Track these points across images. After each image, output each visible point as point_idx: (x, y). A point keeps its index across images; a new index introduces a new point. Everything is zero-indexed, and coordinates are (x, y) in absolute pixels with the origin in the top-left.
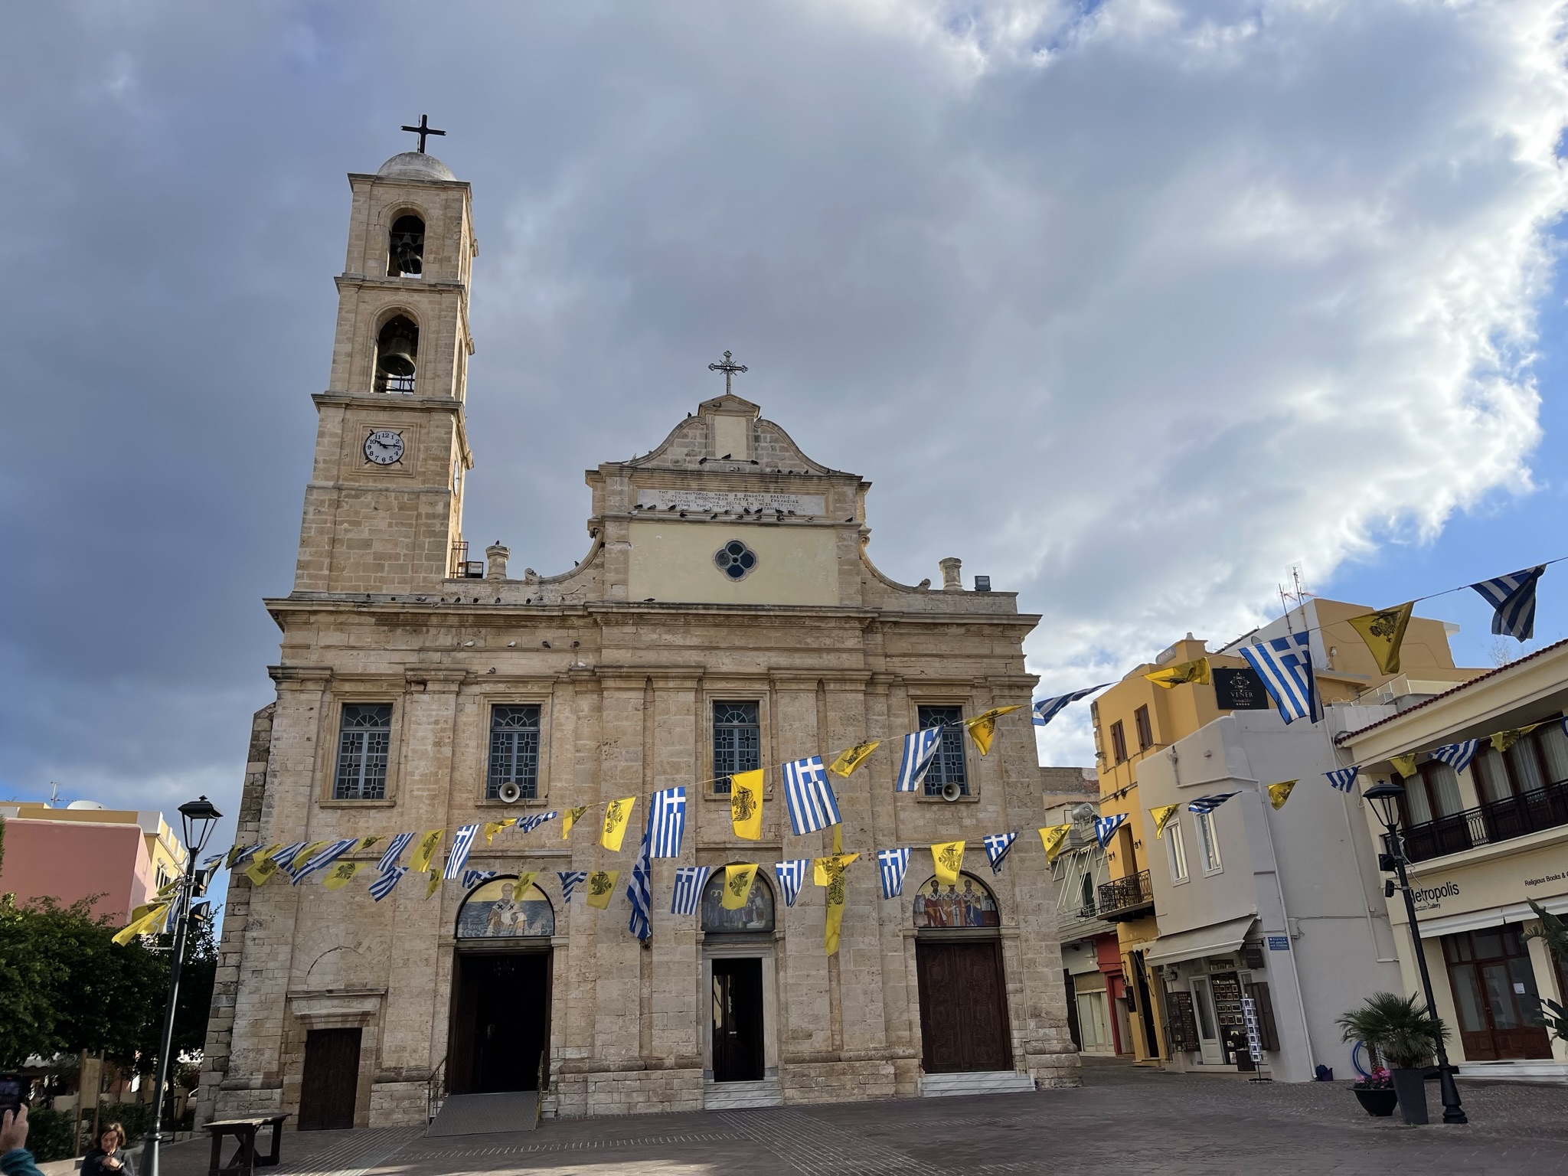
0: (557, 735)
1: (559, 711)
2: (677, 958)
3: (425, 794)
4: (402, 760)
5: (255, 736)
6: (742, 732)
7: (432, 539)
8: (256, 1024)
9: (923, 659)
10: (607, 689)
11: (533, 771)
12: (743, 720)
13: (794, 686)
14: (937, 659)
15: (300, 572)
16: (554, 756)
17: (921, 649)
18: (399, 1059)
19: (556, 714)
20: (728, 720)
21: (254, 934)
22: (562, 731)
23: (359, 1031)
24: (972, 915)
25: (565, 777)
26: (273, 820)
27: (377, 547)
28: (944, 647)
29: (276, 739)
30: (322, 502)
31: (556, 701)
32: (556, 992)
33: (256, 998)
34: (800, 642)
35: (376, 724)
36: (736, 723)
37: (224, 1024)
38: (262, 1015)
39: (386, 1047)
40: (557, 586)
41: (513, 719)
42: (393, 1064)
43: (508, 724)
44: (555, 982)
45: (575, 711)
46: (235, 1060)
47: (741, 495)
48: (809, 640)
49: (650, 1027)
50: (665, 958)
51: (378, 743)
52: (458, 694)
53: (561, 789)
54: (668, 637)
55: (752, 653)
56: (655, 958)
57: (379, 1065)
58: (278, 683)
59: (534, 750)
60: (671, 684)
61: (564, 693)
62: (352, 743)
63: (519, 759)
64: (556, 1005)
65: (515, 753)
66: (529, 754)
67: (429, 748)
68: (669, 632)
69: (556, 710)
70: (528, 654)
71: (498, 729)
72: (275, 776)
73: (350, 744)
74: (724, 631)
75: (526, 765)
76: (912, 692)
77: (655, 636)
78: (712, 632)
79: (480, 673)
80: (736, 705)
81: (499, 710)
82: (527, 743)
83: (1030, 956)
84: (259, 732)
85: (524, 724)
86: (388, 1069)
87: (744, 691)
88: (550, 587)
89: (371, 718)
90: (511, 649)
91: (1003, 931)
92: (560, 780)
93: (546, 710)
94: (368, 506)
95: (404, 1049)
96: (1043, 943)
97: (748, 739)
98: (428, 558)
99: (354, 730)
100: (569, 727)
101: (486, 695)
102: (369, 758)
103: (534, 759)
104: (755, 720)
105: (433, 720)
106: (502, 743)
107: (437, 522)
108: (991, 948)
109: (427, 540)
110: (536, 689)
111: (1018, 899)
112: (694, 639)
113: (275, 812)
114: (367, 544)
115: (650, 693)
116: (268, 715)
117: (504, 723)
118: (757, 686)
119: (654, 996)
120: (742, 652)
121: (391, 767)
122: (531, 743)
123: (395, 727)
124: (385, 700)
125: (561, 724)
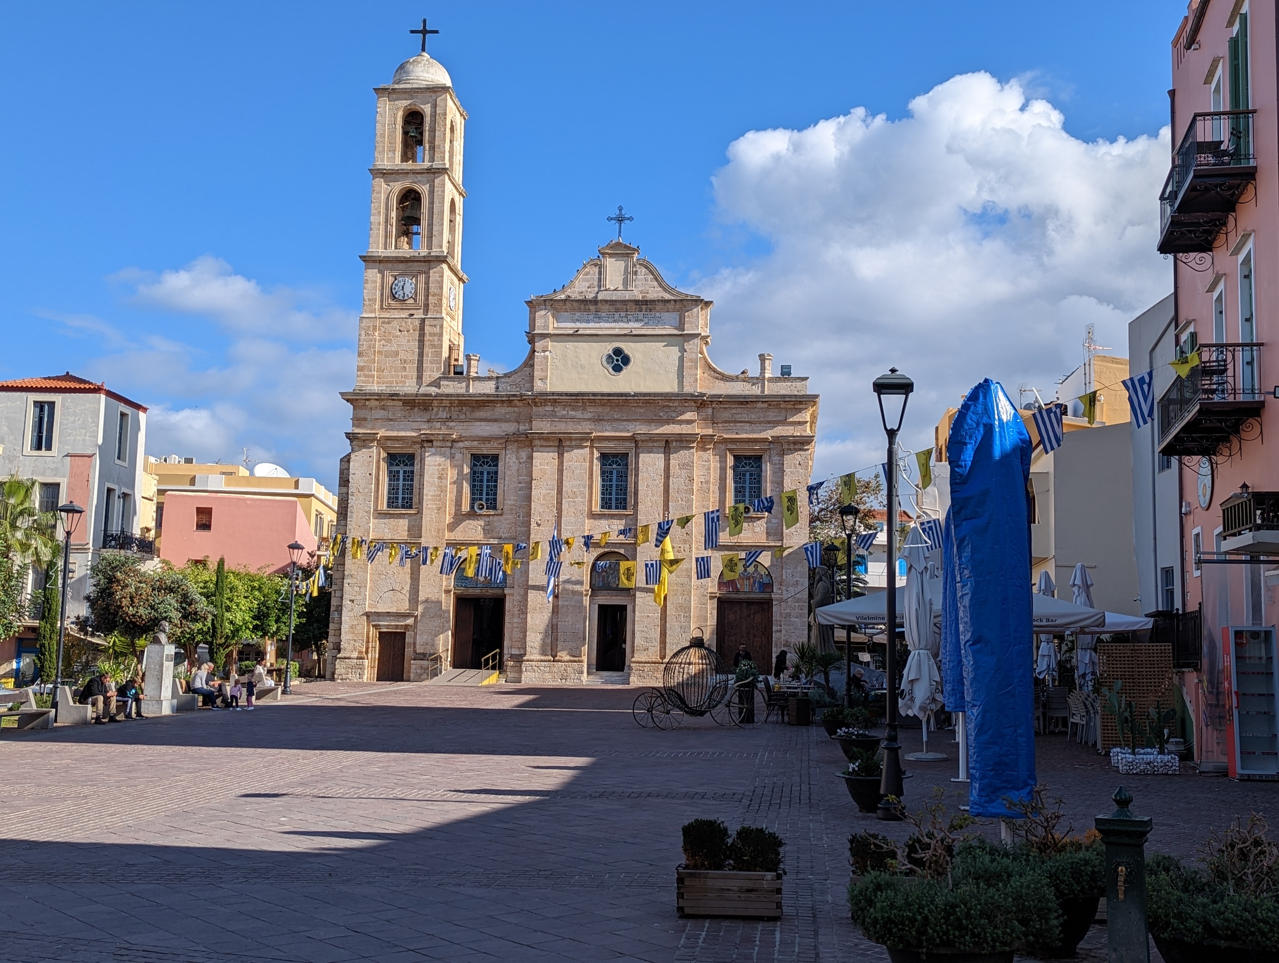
0: (508, 473)
1: (509, 458)
2: (573, 604)
3: (434, 507)
4: (421, 487)
5: (342, 472)
6: (618, 472)
7: (433, 350)
8: (352, 627)
9: (739, 424)
10: (535, 446)
11: (495, 494)
12: (619, 465)
13: (650, 444)
14: (748, 424)
15: (359, 373)
16: (506, 486)
17: (738, 417)
18: (425, 649)
19: (507, 460)
20: (610, 465)
21: (349, 581)
22: (511, 470)
23: (405, 633)
24: (756, 585)
25: (512, 498)
26: (354, 520)
27: (402, 355)
28: (753, 416)
29: (354, 474)
30: (369, 327)
31: (508, 452)
32: (507, 619)
33: (351, 614)
34: (655, 416)
35: (406, 465)
36: (614, 466)
37: (337, 626)
38: (356, 622)
39: (418, 642)
40: (507, 380)
41: (483, 462)
42: (422, 651)
43: (481, 465)
44: (507, 613)
45: (517, 458)
46: (343, 645)
47: (623, 314)
48: (661, 414)
49: (557, 640)
50: (566, 603)
51: (408, 476)
52: (451, 448)
53: (510, 505)
54: (573, 413)
55: (624, 423)
56: (560, 603)
57: (415, 651)
58: (351, 442)
59: (496, 481)
60: (574, 443)
61: (512, 447)
62: (394, 476)
63: (488, 486)
64: (507, 626)
65: (485, 483)
66: (493, 484)
67: (436, 480)
68: (572, 410)
69: (507, 457)
70: (490, 423)
71: (475, 469)
72: (353, 495)
73: (393, 476)
74: (608, 409)
75: (491, 490)
76: (730, 446)
77: (565, 412)
78: (600, 409)
79: (463, 435)
80: (615, 455)
81: (475, 458)
82: (492, 477)
83: (787, 611)
84: (344, 470)
85: (490, 466)
86: (420, 654)
87: (620, 448)
88: (503, 380)
89: (404, 461)
90: (481, 420)
91: (773, 596)
92: (510, 500)
93: (501, 457)
94: (395, 329)
95: (427, 644)
96: (797, 604)
97: (621, 477)
98: (431, 363)
99: (395, 468)
100: (515, 468)
101: (467, 448)
102: (404, 485)
103: (496, 486)
104: (627, 465)
105: (437, 463)
106: (478, 477)
107: (436, 338)
108: (766, 605)
109: (430, 351)
110: (496, 445)
111: (784, 577)
112: (589, 414)
113: (354, 515)
114: (397, 354)
115: (562, 448)
116: (346, 460)
117: (479, 464)
118: (627, 444)
119: (559, 623)
120: (618, 422)
121: (416, 491)
122: (494, 477)
123: (417, 468)
124: (410, 451)
125: (510, 466)
